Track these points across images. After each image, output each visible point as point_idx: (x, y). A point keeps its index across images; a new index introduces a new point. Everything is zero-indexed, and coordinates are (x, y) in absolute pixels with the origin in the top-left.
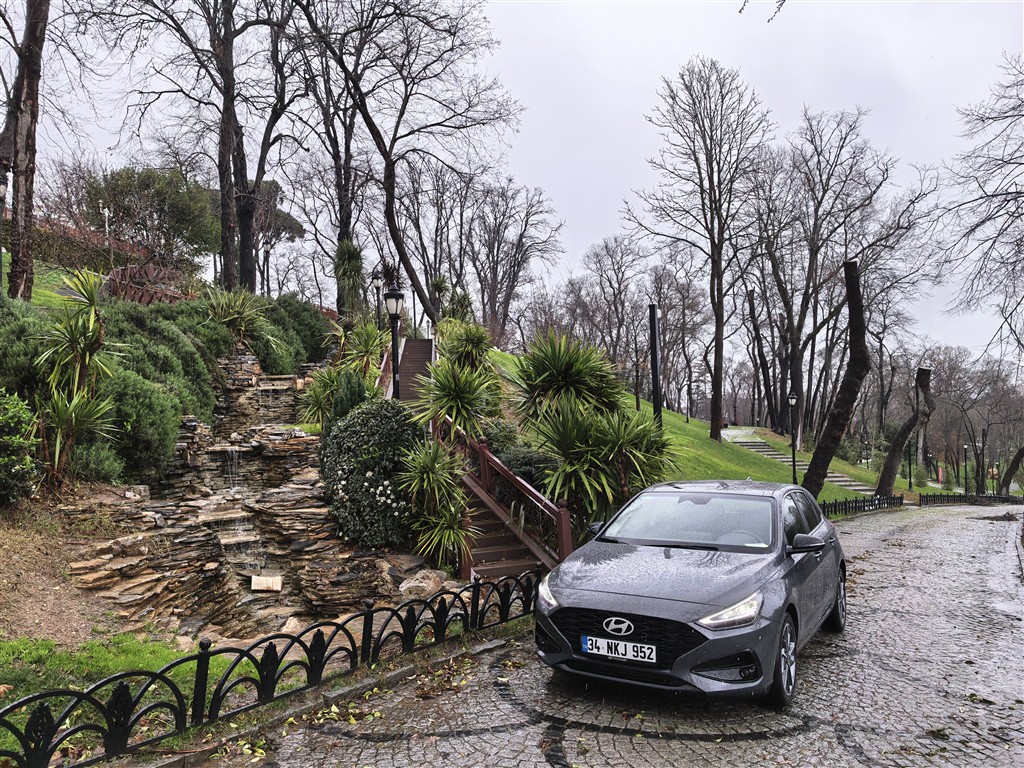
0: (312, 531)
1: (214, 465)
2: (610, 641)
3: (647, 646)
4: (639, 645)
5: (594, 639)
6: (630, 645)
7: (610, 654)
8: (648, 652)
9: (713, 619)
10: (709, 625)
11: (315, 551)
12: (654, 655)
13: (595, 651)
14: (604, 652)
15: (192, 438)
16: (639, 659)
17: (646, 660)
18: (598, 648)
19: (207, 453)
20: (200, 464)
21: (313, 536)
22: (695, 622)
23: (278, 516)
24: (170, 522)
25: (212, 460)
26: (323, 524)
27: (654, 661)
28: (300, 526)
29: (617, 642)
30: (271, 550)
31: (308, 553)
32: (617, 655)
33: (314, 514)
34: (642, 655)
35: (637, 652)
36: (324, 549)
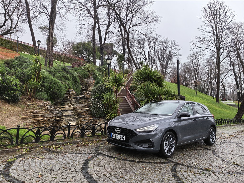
0: (85, 113)
1: (74, 100)
2: (116, 134)
3: (123, 136)
4: (122, 136)
5: (113, 134)
6: (120, 135)
7: (116, 138)
8: (123, 137)
9: (140, 130)
10: (139, 131)
11: (84, 117)
12: (124, 139)
13: (113, 137)
14: (115, 137)
15: (69, 94)
16: (121, 139)
17: (123, 140)
18: (114, 136)
19: (73, 97)
20: (71, 99)
21: (85, 114)
22: (135, 130)
23: (78, 109)
24: (52, 108)
25: (74, 99)
26: (88, 111)
27: (124, 140)
28: (82, 112)
29: (117, 135)
30: (76, 117)
31: (82, 118)
32: (117, 138)
33: (85, 109)
34: (122, 138)
35: (121, 137)
36: (86, 117)
